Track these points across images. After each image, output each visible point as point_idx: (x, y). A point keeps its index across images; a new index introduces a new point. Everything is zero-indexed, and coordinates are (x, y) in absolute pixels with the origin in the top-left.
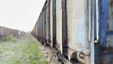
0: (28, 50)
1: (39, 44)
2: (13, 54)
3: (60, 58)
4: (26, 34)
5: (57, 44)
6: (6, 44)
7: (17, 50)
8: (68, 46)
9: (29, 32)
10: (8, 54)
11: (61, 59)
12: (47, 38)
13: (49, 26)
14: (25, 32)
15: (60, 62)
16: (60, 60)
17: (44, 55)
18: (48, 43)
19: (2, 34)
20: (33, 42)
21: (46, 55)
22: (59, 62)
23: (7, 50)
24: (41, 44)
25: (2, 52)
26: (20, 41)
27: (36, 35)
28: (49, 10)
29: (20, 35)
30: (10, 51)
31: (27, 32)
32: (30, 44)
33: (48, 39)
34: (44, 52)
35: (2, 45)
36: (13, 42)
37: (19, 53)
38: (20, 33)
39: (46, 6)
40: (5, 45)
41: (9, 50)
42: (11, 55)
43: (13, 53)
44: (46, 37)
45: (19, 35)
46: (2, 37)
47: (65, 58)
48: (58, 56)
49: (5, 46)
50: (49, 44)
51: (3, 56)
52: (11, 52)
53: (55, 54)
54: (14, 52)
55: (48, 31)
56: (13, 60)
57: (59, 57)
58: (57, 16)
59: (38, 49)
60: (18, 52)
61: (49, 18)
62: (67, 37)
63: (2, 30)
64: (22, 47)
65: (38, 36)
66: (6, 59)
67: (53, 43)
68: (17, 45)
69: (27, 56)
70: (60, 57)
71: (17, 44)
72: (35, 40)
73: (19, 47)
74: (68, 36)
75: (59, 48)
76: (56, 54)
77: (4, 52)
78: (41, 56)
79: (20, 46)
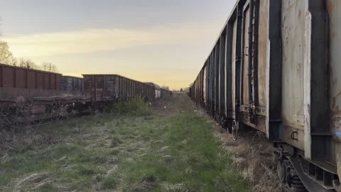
0: (184, 142)
1: (214, 126)
2: (145, 148)
3: (292, 174)
4: (175, 96)
5: (287, 127)
6: (126, 120)
7: (156, 137)
8: (331, 136)
9: (181, 90)
10: (133, 148)
11: (296, 178)
12: (246, 108)
13: (253, 71)
14: (171, 89)
15: (290, 186)
16: (290, 180)
17: (233, 158)
18: (248, 123)
19: (117, 94)
20: (195, 118)
21: (240, 160)
22: (287, 185)
23: (131, 138)
24: (220, 125)
25: (120, 143)
26: (160, 114)
27: (203, 99)
28: (254, 20)
29: (158, 99)
30: (138, 140)
31: (176, 91)
32: (189, 124)
33: (251, 109)
34: (230, 149)
35: (118, 123)
36: (143, 118)
37: (162, 146)
38: (159, 92)
39: (244, 10)
40: (124, 123)
41: (136, 137)
42: (142, 152)
43: (147, 146)
44: (242, 104)
45: (156, 97)
46: (116, 104)
47: (312, 173)
48: (284, 167)
49: (124, 127)
50: (253, 125)
51: (123, 151)
52: (140, 143)
53: (274, 158)
54: (149, 143)
55: (251, 86)
56: (149, 166)
57: (289, 169)
58: (285, 35)
59: (213, 141)
60: (157, 143)
61: (254, 46)
62: (328, 106)
63: (117, 83)
64: (166, 130)
65: (213, 102)
66: (130, 160)
67: (270, 122)
68: (153, 125)
69: (185, 158)
70: (292, 170)
71: (153, 123)
72: (200, 112)
73: (160, 130)
74: (332, 103)
75: (293, 139)
76: (276, 160)
77: (124, 141)
78: (224, 162)
79: (162, 127)
